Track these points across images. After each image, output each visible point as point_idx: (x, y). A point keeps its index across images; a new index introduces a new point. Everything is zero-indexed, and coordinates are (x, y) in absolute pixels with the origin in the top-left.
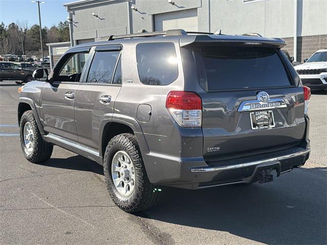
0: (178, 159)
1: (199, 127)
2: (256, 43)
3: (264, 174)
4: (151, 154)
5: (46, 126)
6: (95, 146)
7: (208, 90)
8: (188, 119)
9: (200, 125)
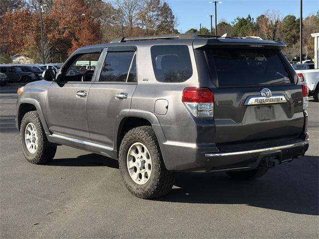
0: (194, 146)
1: (211, 118)
2: (259, 46)
3: (267, 161)
4: (168, 143)
5: (52, 125)
6: (109, 141)
7: (219, 86)
8: (202, 111)
9: (212, 116)
